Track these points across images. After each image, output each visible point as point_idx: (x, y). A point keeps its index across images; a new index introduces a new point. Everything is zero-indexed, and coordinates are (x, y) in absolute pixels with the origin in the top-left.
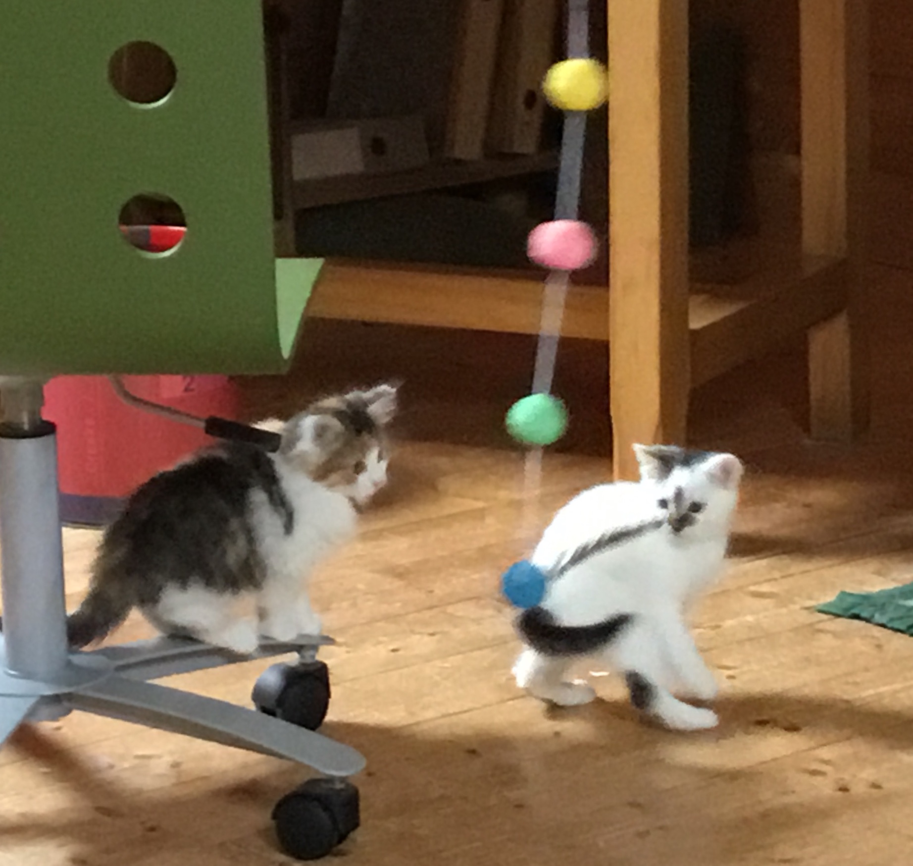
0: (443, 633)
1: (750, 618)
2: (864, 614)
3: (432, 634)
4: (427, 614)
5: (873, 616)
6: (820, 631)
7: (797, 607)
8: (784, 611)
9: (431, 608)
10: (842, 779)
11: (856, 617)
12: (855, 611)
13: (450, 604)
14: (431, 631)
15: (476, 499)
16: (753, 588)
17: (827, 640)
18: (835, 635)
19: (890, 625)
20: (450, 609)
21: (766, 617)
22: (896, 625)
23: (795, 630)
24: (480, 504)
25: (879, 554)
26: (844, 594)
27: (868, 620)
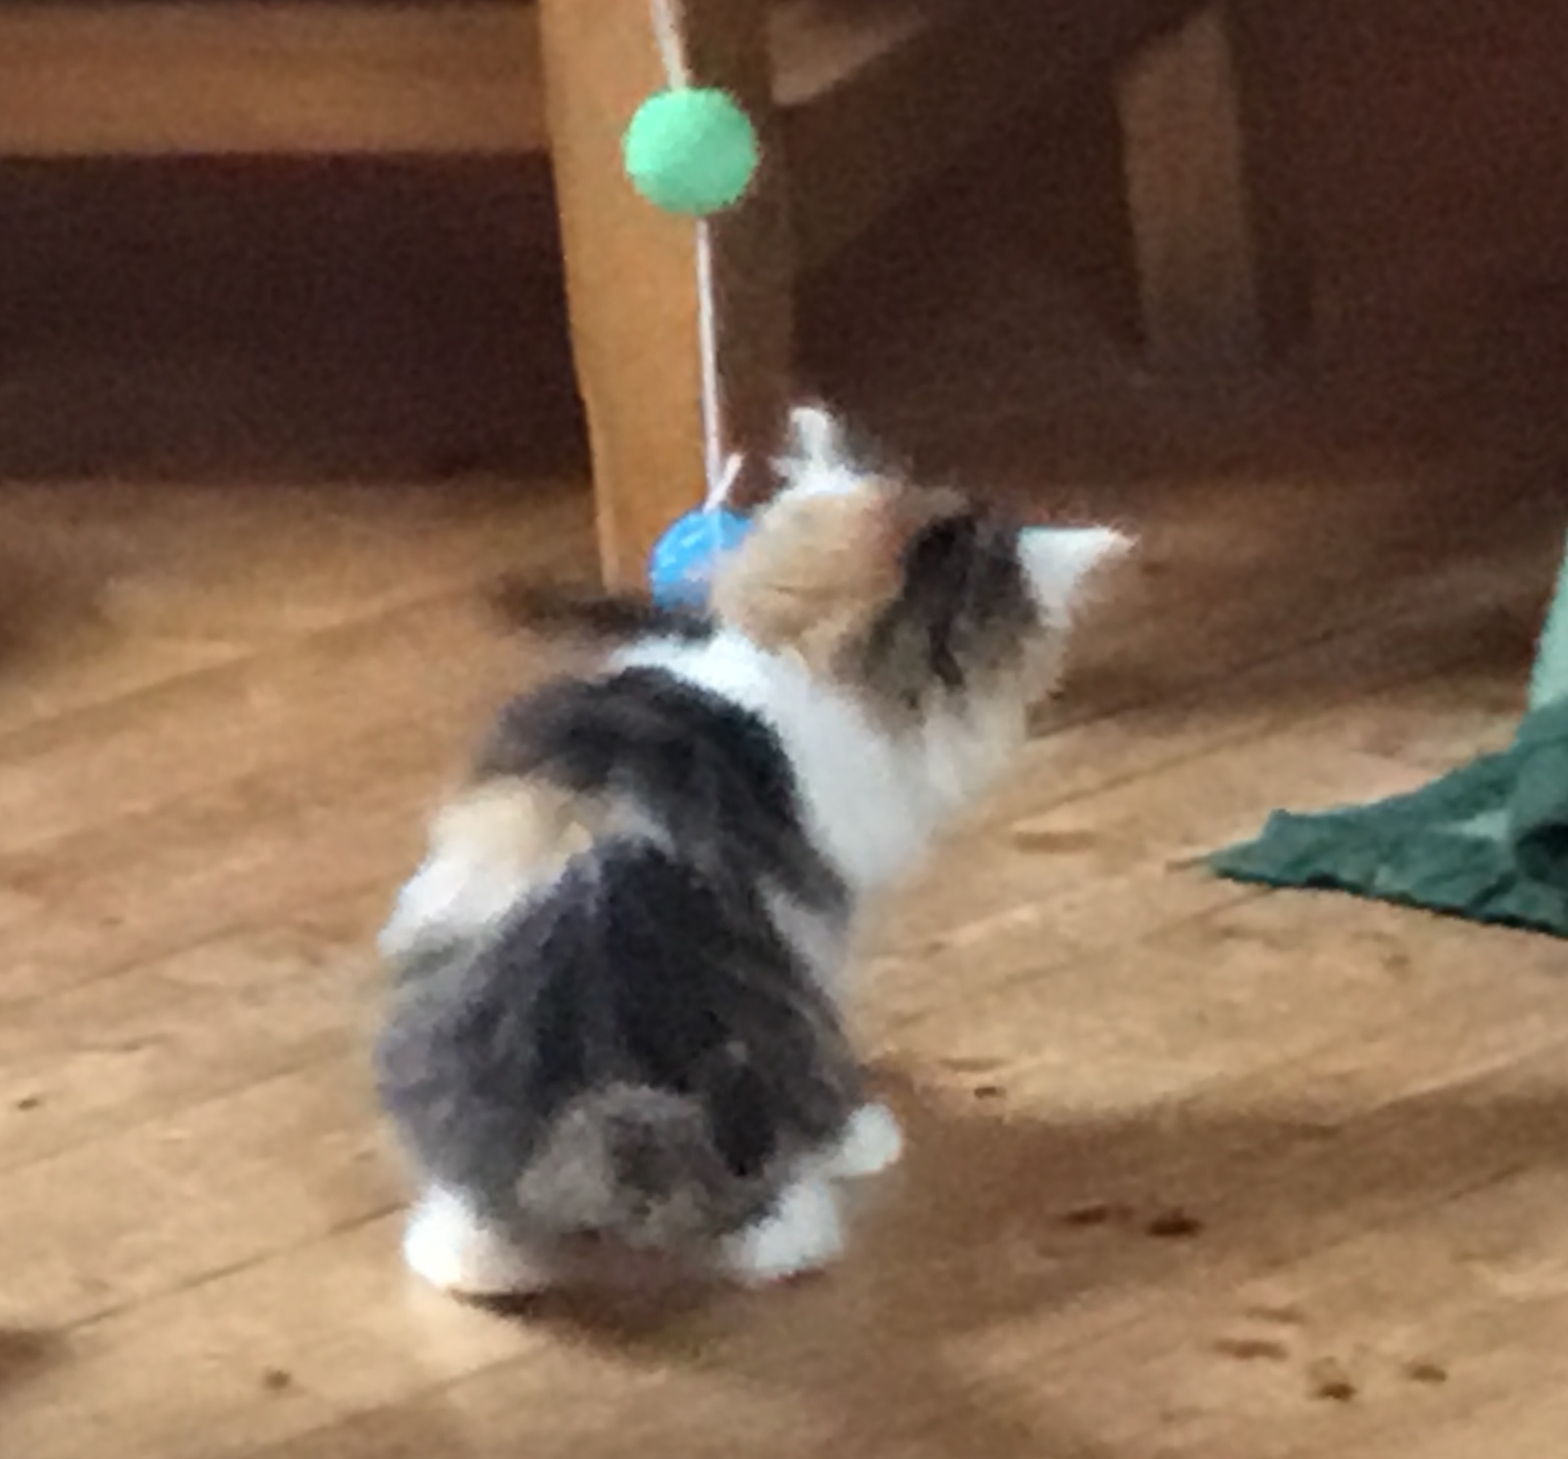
0: (159, 1039)
1: (1025, 914)
2: (1347, 875)
3: (131, 1047)
4: (109, 988)
5: (1371, 876)
6: (1229, 932)
7: (1154, 869)
8: (1120, 884)
9: (119, 969)
10: (1330, 1361)
11: (1326, 882)
12: (1324, 866)
13: (172, 951)
14: (126, 1033)
15: (212, 635)
16: (1023, 826)
17: (1248, 958)
18: (1272, 941)
19: (1421, 897)
20: (174, 969)
21: (1070, 907)
22: (1444, 895)
23: (1160, 937)
24: (224, 652)
25: (1374, 691)
26: (1283, 821)
27: (1356, 890)
